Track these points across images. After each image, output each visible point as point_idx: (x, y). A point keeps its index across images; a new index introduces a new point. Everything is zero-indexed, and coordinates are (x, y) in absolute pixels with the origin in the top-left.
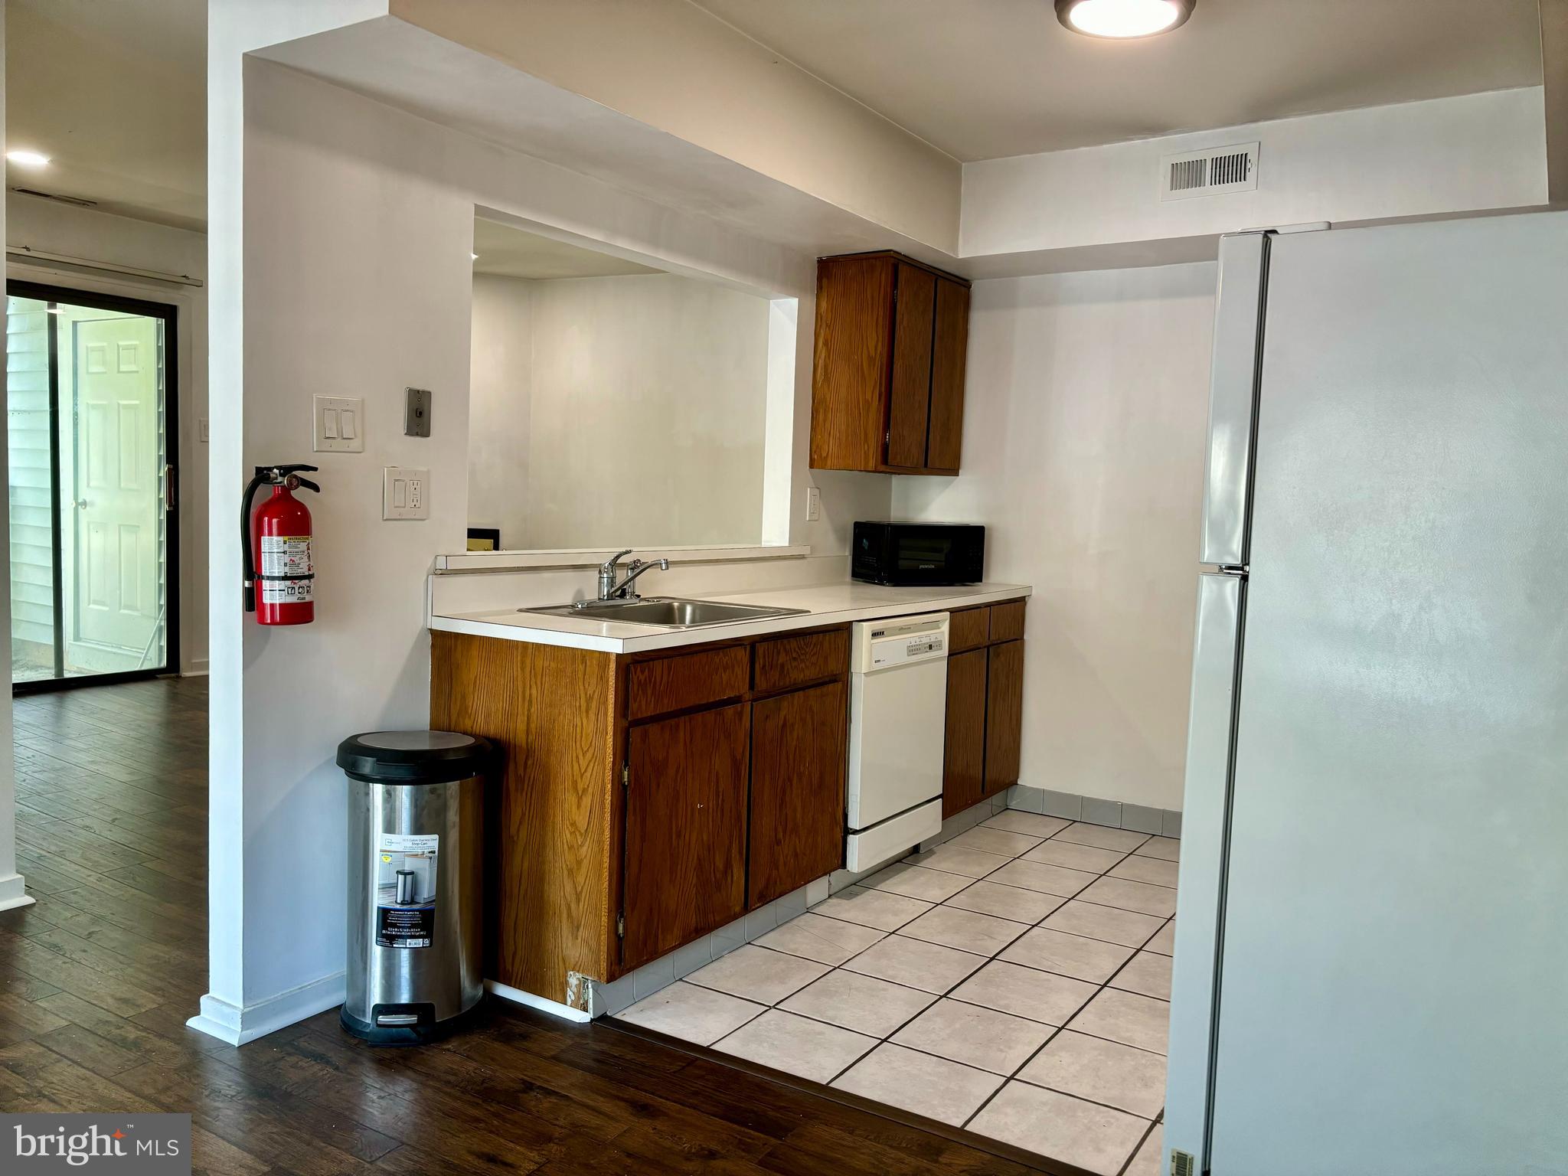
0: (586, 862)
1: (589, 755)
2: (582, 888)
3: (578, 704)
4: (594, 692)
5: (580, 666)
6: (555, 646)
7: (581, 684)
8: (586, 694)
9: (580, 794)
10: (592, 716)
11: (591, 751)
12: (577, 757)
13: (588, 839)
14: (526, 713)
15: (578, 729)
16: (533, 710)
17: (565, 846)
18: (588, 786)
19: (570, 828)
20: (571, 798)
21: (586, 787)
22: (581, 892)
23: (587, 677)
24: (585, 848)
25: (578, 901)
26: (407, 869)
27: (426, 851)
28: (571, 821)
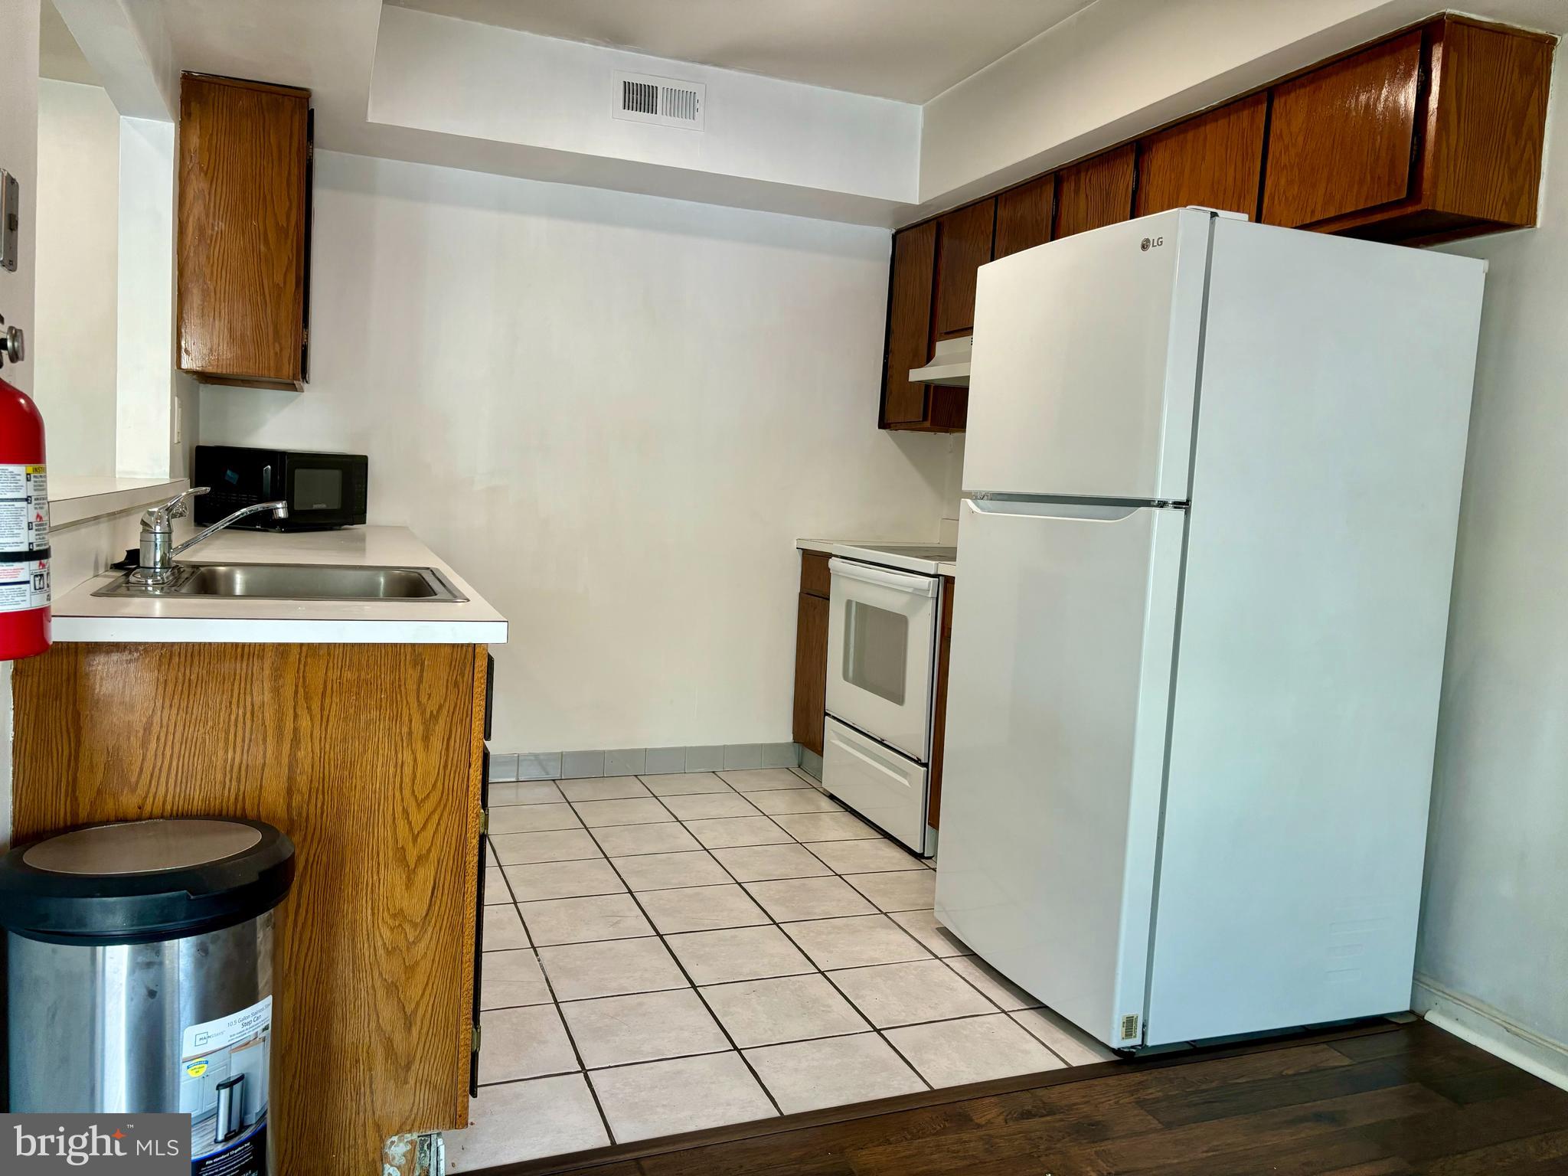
0: (424, 966)
1: (428, 806)
2: (418, 1004)
3: (405, 730)
4: (441, 707)
5: (410, 671)
6: (353, 645)
7: (412, 700)
8: (423, 713)
9: (412, 866)
10: (437, 744)
11: (435, 797)
12: (405, 812)
13: (430, 929)
14: (285, 761)
15: (406, 768)
16: (301, 754)
17: (381, 952)
18: (429, 851)
19: (390, 922)
20: (394, 877)
21: (424, 852)
22: (415, 1011)
23: (425, 685)
24: (422, 945)
25: (408, 1026)
26: (234, 1074)
27: (259, 1029)
28: (392, 911)
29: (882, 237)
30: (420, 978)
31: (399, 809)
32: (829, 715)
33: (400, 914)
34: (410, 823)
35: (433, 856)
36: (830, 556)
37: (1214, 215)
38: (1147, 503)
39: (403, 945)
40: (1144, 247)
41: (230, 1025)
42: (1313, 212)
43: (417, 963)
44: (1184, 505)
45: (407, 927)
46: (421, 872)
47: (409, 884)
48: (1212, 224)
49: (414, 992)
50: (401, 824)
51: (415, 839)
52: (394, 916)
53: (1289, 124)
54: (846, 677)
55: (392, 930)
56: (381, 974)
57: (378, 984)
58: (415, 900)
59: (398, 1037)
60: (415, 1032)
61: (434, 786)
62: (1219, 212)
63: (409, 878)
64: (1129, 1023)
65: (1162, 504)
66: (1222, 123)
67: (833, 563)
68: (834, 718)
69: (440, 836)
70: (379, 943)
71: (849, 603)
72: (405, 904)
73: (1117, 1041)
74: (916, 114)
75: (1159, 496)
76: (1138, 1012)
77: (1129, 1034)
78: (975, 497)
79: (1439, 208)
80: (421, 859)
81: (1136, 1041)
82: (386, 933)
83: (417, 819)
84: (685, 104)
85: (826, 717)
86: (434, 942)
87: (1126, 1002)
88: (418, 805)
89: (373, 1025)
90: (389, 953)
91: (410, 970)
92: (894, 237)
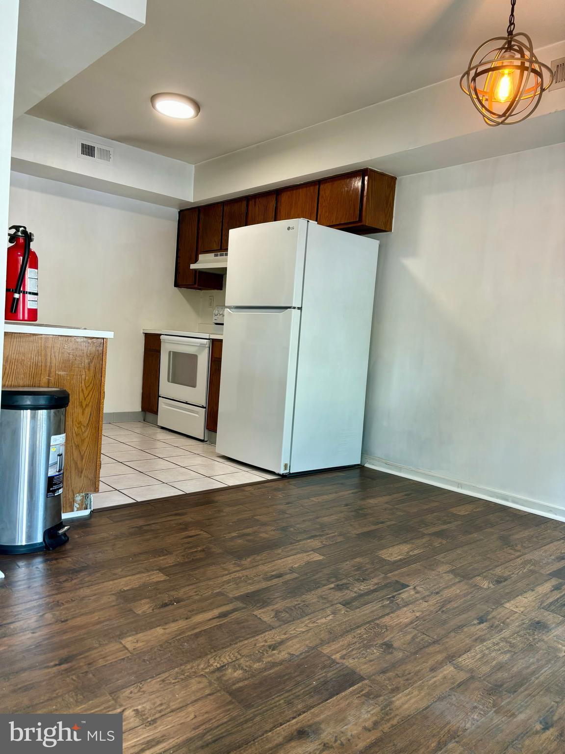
0: (87, 440)
9: (84, 407)
11: (91, 386)
18: (89, 403)
29: (175, 212)
30: (86, 444)
31: (81, 389)
32: (160, 397)
33: (80, 423)
34: (84, 394)
35: (90, 404)
36: (161, 335)
37: (308, 221)
38: (290, 308)
39: (81, 433)
40: (289, 228)
41: (60, 438)
42: (332, 222)
43: (85, 439)
44: (300, 309)
45: (82, 427)
46: (87, 409)
47: (83, 414)
48: (308, 224)
49: (84, 448)
50: (81, 394)
51: (85, 399)
52: (78, 424)
53: (325, 193)
54: (169, 381)
55: (78, 428)
56: (74, 442)
57: (73, 445)
58: (84, 419)
59: (79, 462)
60: (84, 461)
61: (91, 383)
62: (310, 221)
63: (83, 411)
64: (286, 466)
65: (294, 308)
66: (305, 189)
67: (162, 337)
68: (163, 397)
69: (92, 398)
70: (74, 432)
71: (170, 352)
72: (82, 420)
73: (282, 471)
74: (192, 168)
75: (294, 306)
76: (288, 462)
77: (286, 469)
78: (230, 307)
79: (367, 225)
80: (87, 405)
81: (288, 471)
82: (76, 429)
83: (86, 393)
84: (106, 155)
85: (160, 398)
86: (90, 432)
87: (285, 460)
88: (86, 388)
89: (72, 458)
90: (76, 435)
91: (83, 441)
92: (180, 213)
